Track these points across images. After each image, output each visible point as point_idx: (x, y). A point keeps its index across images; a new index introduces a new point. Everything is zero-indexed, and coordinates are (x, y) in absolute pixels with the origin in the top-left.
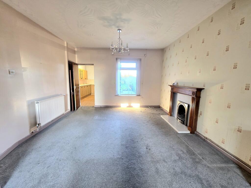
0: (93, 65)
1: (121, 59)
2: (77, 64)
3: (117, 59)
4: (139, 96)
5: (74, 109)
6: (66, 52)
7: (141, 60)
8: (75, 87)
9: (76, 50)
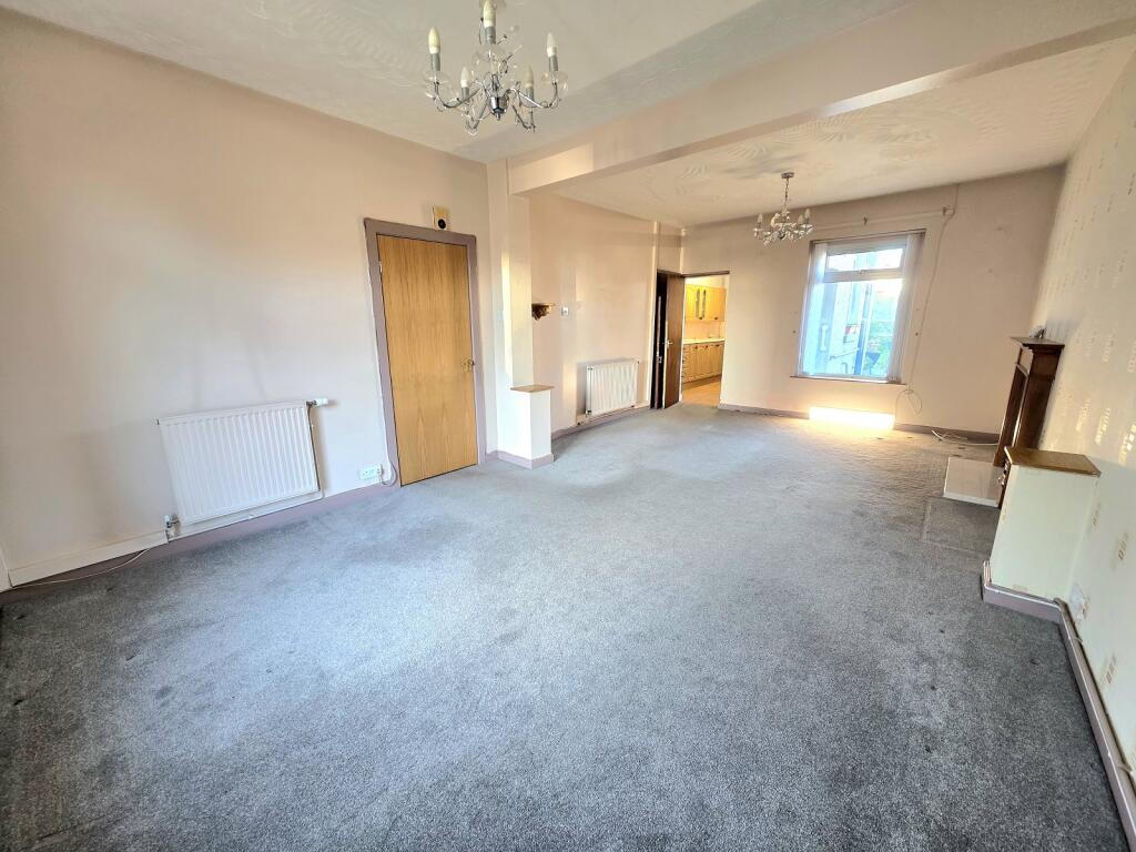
0: (728, 273)
1: (830, 242)
2: (683, 277)
3: (813, 244)
4: (898, 382)
5: (660, 406)
6: (654, 248)
7: (922, 234)
8: (667, 344)
9: (683, 234)
